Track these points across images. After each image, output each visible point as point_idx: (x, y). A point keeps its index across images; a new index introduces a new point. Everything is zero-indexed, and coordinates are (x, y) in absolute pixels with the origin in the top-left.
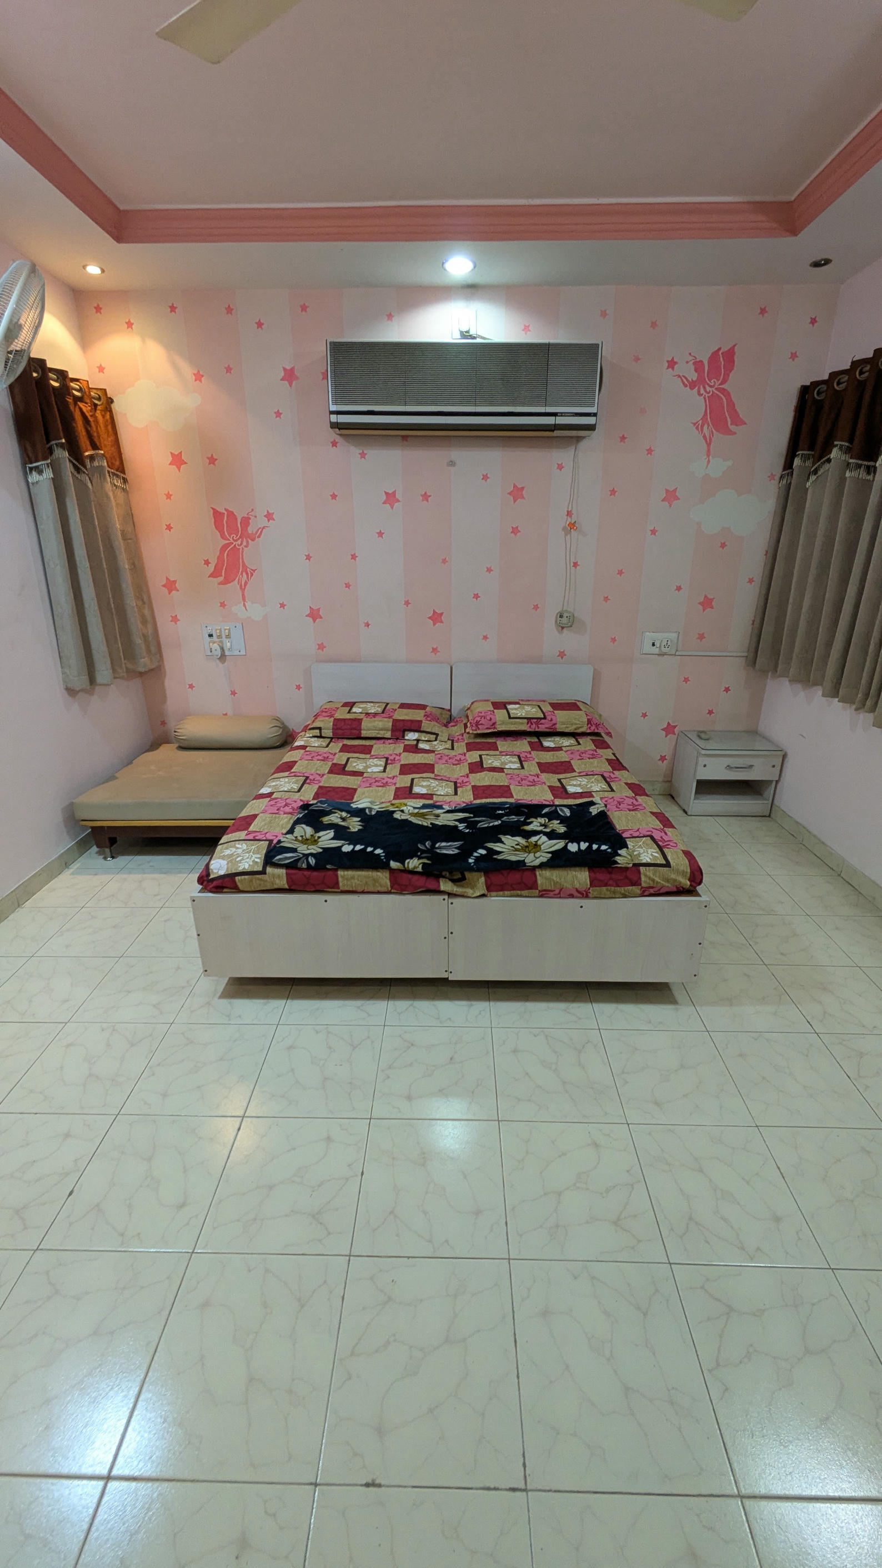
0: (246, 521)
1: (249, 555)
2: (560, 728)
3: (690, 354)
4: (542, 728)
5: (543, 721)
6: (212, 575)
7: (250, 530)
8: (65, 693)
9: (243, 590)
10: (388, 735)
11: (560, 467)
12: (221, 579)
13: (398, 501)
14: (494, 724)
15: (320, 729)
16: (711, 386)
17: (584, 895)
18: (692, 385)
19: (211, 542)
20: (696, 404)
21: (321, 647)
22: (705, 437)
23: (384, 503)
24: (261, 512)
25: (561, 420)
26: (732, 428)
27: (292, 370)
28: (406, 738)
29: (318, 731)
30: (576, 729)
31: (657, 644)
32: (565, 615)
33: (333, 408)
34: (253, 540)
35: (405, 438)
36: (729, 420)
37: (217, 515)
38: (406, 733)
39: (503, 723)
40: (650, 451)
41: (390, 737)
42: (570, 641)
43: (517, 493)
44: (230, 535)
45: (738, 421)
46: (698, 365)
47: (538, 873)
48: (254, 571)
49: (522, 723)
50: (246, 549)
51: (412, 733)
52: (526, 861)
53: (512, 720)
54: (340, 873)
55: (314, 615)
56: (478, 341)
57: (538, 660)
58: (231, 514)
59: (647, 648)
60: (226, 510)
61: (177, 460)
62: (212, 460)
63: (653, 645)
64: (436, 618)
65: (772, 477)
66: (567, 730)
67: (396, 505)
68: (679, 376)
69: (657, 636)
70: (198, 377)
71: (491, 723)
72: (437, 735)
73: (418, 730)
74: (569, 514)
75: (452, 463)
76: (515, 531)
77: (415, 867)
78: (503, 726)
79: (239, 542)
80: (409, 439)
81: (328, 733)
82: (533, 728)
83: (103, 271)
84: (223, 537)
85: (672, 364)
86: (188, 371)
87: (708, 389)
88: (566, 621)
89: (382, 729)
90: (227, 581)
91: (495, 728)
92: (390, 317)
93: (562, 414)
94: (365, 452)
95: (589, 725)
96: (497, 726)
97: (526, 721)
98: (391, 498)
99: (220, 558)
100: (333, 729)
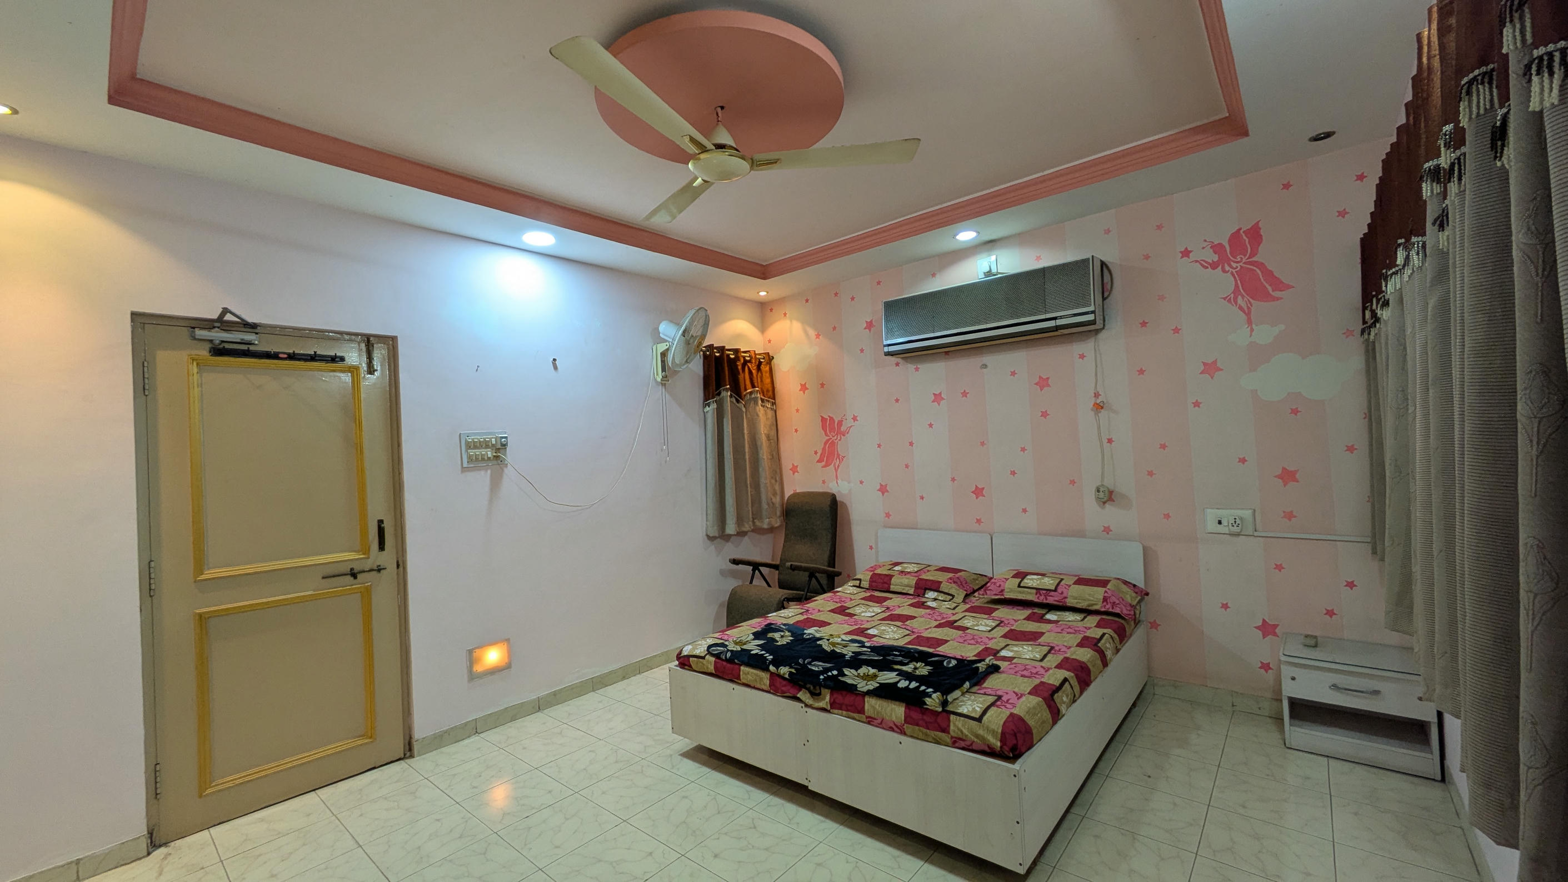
0: (840, 423)
1: (840, 449)
2: (1070, 602)
3: (1205, 241)
4: (1051, 600)
5: (1052, 593)
6: (818, 461)
7: (843, 429)
8: (706, 537)
9: (836, 471)
10: (911, 591)
11: (1082, 356)
12: (823, 463)
13: (943, 399)
14: (1002, 591)
15: (860, 580)
16: (1237, 262)
17: (898, 729)
18: (1214, 266)
19: (818, 439)
20: (1225, 281)
21: (888, 515)
22: (1241, 308)
23: (933, 401)
24: (850, 417)
25: (1059, 322)
26: (1277, 294)
27: (871, 322)
28: (926, 596)
29: (858, 582)
30: (1089, 606)
31: (1225, 522)
32: (1102, 489)
33: (886, 343)
34: (844, 435)
35: (947, 353)
36: (1270, 288)
37: (823, 419)
38: (927, 591)
39: (1011, 591)
40: (1176, 331)
41: (912, 593)
42: (1111, 515)
43: (1043, 383)
44: (830, 432)
45: (1279, 285)
46: (1217, 248)
47: (867, 699)
48: (844, 457)
49: (1030, 593)
50: (839, 442)
51: (932, 592)
52: (858, 686)
53: (1020, 589)
54: (742, 668)
55: (883, 489)
56: (999, 276)
57: (1080, 534)
58: (831, 419)
59: (1212, 526)
60: (829, 416)
61: (804, 388)
62: (822, 385)
63: (1220, 522)
64: (978, 492)
65: (1349, 333)
66: (1079, 606)
67: (942, 402)
68: (1197, 261)
69: (1224, 513)
70: (818, 336)
71: (1000, 589)
72: (953, 596)
73: (937, 590)
74: (1097, 395)
75: (985, 366)
76: (1044, 414)
77: (784, 674)
78: (1011, 594)
79: (836, 437)
80: (950, 353)
81: (865, 584)
82: (1041, 599)
83: (767, 292)
84: (826, 434)
85: (1186, 253)
86: (812, 333)
87: (1234, 265)
88: (1108, 497)
89: (907, 586)
90: (826, 466)
91: (1003, 595)
92: (934, 275)
93: (1061, 317)
94: (919, 366)
95: (1104, 603)
96: (1005, 594)
97: (1034, 591)
98: (938, 398)
99: (824, 449)
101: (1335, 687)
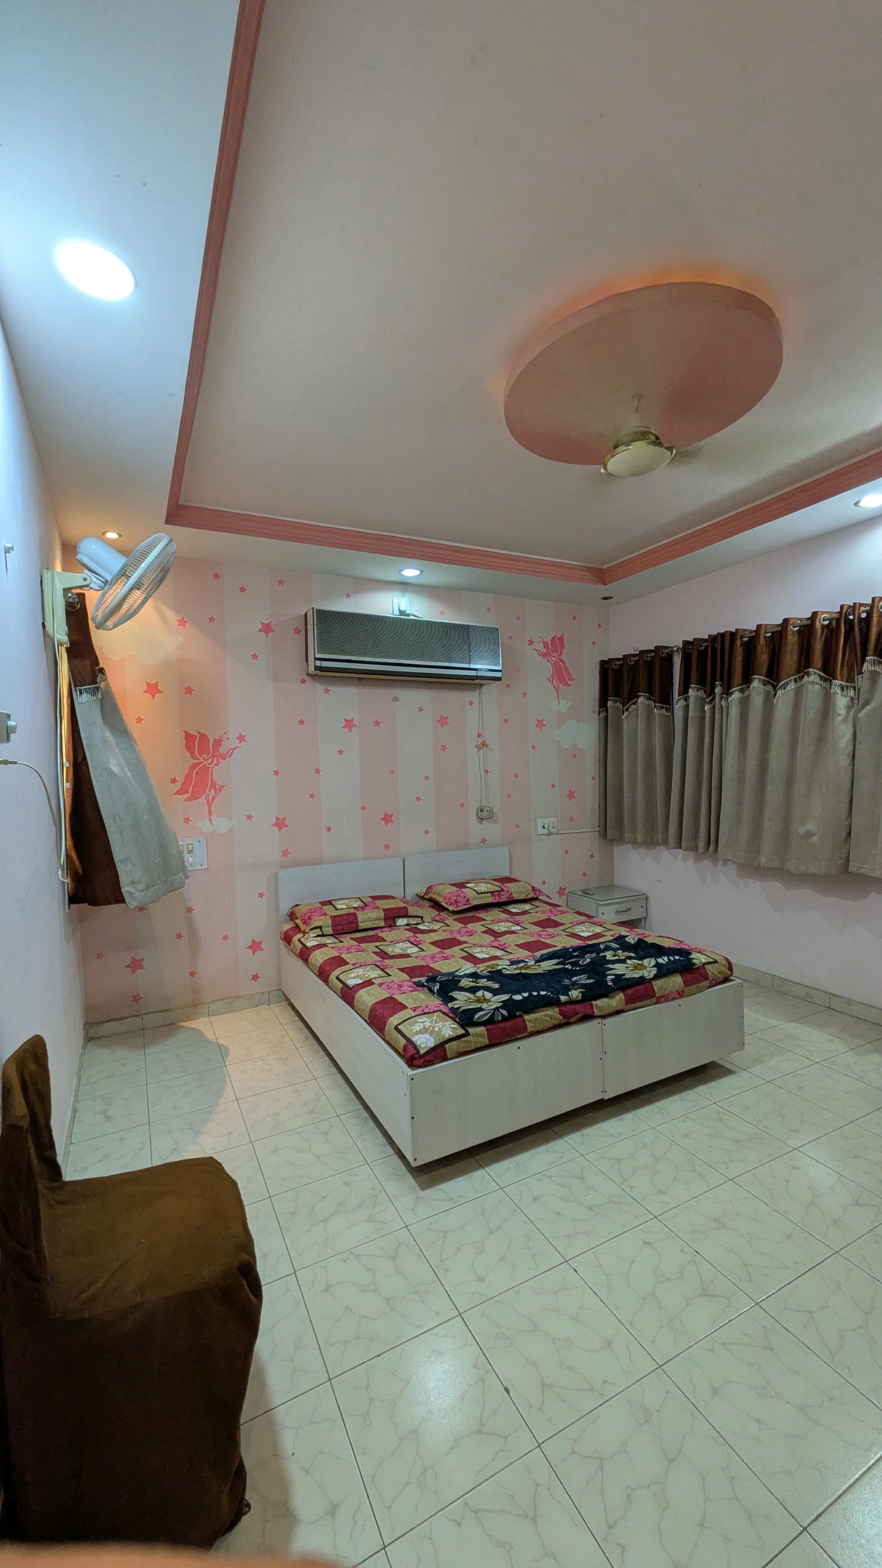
0: (218, 743)
1: (218, 774)
2: (516, 896)
3: (540, 637)
4: (504, 898)
5: (502, 893)
6: (178, 793)
7: (221, 750)
9: (209, 805)
10: (382, 924)
11: (471, 703)
12: (187, 796)
13: (355, 726)
14: (468, 900)
15: (320, 927)
16: (554, 657)
17: (681, 995)
18: (544, 655)
19: (180, 763)
20: (547, 667)
21: (285, 853)
22: (554, 686)
23: (344, 727)
24: (233, 736)
25: (480, 674)
26: (570, 682)
27: (269, 624)
28: (398, 924)
29: (319, 930)
30: (527, 895)
31: (546, 827)
32: (485, 809)
33: (318, 656)
34: (224, 759)
35: (360, 679)
36: (567, 678)
37: (189, 737)
38: (396, 919)
39: (474, 898)
40: (525, 695)
41: (384, 925)
42: (492, 830)
43: (443, 721)
44: (201, 755)
45: (572, 679)
46: (545, 644)
47: (654, 983)
48: (223, 787)
49: (488, 897)
50: (215, 767)
51: (401, 919)
52: (645, 976)
53: (480, 895)
54: (526, 1017)
55: (280, 824)
56: (412, 617)
57: (466, 847)
58: (203, 737)
59: (540, 830)
60: (199, 733)
61: (153, 689)
62: (189, 690)
63: (544, 827)
64: (387, 819)
65: (594, 712)
66: (521, 898)
67: (354, 729)
68: (536, 650)
69: (546, 821)
70: (182, 623)
71: (466, 900)
72: (422, 917)
73: (406, 916)
74: (479, 735)
75: (396, 699)
76: (444, 748)
77: (577, 997)
78: (476, 901)
79: (210, 761)
80: (363, 680)
81: (329, 930)
82: (497, 900)
84: (193, 756)
85: (531, 642)
86: (172, 617)
87: (553, 658)
88: (484, 815)
89: (376, 919)
90: (193, 798)
91: (470, 904)
92: (348, 596)
93: (481, 670)
94: (329, 688)
95: (534, 892)
96: (471, 902)
97: (490, 894)
98: (349, 724)
99: (188, 776)
100: (332, 926)
101: (618, 912)
